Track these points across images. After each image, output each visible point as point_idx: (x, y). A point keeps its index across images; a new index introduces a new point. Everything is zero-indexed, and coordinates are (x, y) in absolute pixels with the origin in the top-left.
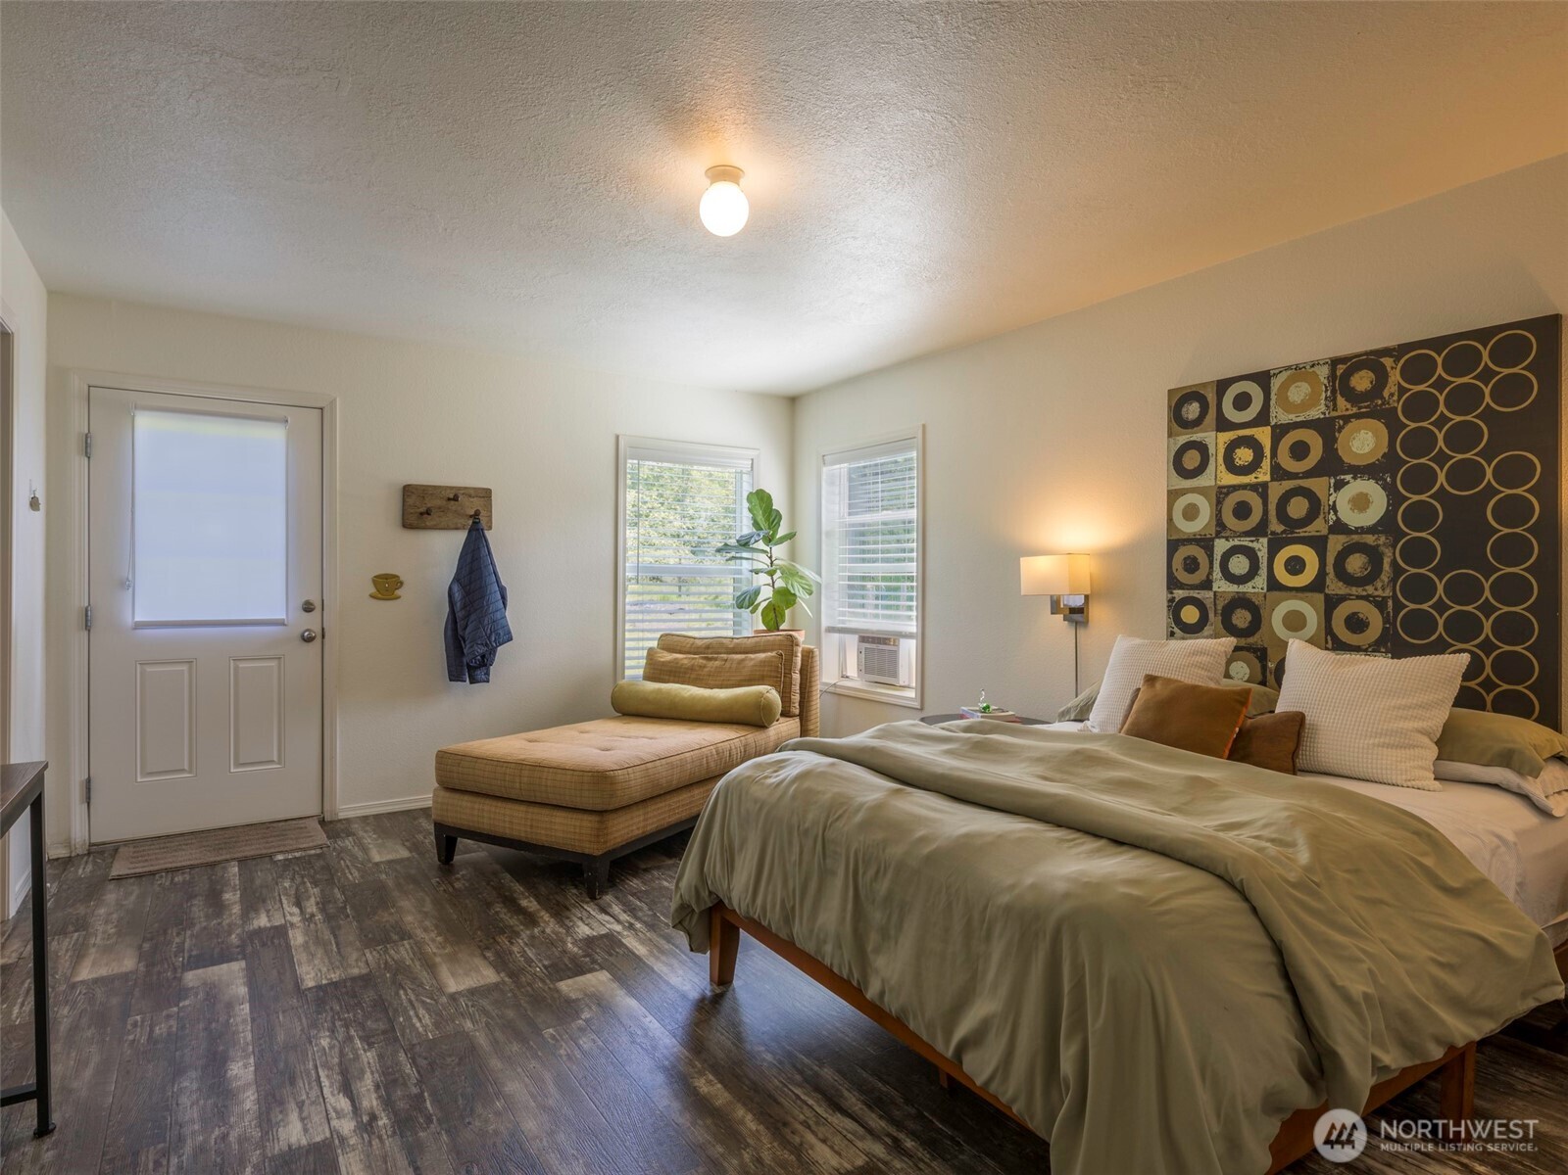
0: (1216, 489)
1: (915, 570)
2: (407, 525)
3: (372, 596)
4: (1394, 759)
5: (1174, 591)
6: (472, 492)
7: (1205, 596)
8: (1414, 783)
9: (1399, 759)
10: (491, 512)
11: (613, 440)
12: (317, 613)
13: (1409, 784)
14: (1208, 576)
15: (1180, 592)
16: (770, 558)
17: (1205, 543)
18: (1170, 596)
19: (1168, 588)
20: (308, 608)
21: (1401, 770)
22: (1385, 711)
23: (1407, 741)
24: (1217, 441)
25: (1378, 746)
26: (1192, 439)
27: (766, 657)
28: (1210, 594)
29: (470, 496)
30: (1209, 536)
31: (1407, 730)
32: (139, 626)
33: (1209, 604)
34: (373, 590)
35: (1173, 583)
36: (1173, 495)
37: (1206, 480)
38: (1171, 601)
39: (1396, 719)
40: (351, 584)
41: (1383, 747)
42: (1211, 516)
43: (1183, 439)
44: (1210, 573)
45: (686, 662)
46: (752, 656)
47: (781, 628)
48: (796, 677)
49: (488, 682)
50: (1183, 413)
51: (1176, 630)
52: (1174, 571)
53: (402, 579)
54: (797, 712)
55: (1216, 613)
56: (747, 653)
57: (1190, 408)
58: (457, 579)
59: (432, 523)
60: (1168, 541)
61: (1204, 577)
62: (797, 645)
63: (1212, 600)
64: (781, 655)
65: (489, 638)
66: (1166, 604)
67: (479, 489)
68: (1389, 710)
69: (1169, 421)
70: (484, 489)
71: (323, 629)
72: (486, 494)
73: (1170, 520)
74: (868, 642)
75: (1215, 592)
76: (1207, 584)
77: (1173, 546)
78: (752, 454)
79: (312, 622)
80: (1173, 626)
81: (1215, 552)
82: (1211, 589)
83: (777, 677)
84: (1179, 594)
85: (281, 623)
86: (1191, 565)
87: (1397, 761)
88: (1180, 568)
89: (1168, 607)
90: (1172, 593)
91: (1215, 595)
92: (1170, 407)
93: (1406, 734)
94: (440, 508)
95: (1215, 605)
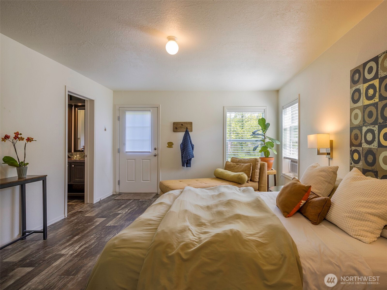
0: (363, 107)
1: (297, 140)
2: (174, 131)
3: (167, 147)
4: (353, 224)
5: (352, 147)
6: (188, 123)
7: (360, 149)
8: (358, 237)
9: (355, 225)
10: (192, 127)
11: (223, 108)
12: (157, 150)
13: (356, 237)
14: (361, 142)
15: (353, 147)
16: (265, 137)
17: (360, 128)
18: (351, 149)
19: (350, 146)
20: (155, 149)
21: (354, 230)
22: (357, 202)
23: (361, 217)
24: (363, 87)
25: (349, 217)
26: (356, 88)
27: (247, 165)
28: (361, 149)
29: (187, 124)
30: (361, 126)
31: (362, 212)
32: (127, 152)
33: (361, 152)
34: (168, 146)
35: (352, 145)
36: (352, 110)
37: (360, 104)
38: (351, 151)
39: (359, 206)
40: (163, 144)
41: (350, 218)
42: (361, 118)
43: (354, 89)
44: (361, 140)
45: (232, 165)
46: (245, 164)
47: (269, 157)
48: (258, 171)
49: (190, 167)
50: (354, 78)
51: (352, 162)
52: (352, 139)
53: (173, 143)
54: (258, 181)
55: (363, 156)
56: (244, 163)
57: (356, 76)
58: (182, 143)
59: (179, 130)
60: (350, 128)
61: (360, 142)
62: (258, 162)
63: (362, 151)
64: (251, 164)
65: (188, 157)
66: (349, 152)
67: (189, 122)
68: (358, 202)
69: (351, 82)
70: (190, 122)
71: (158, 154)
72: (191, 123)
73: (351, 120)
74: (293, 162)
75: (363, 148)
76: (360, 145)
77: (352, 129)
78: (265, 108)
79: (156, 152)
80: (351, 161)
81: (363, 132)
82: (362, 147)
83: (249, 170)
84: (353, 148)
85: (149, 152)
86: (356, 137)
87: (353, 225)
88: (354, 139)
89: (350, 153)
90: (351, 148)
91: (363, 149)
92: (351, 77)
93: (362, 214)
94: (181, 127)
95: (363, 153)
